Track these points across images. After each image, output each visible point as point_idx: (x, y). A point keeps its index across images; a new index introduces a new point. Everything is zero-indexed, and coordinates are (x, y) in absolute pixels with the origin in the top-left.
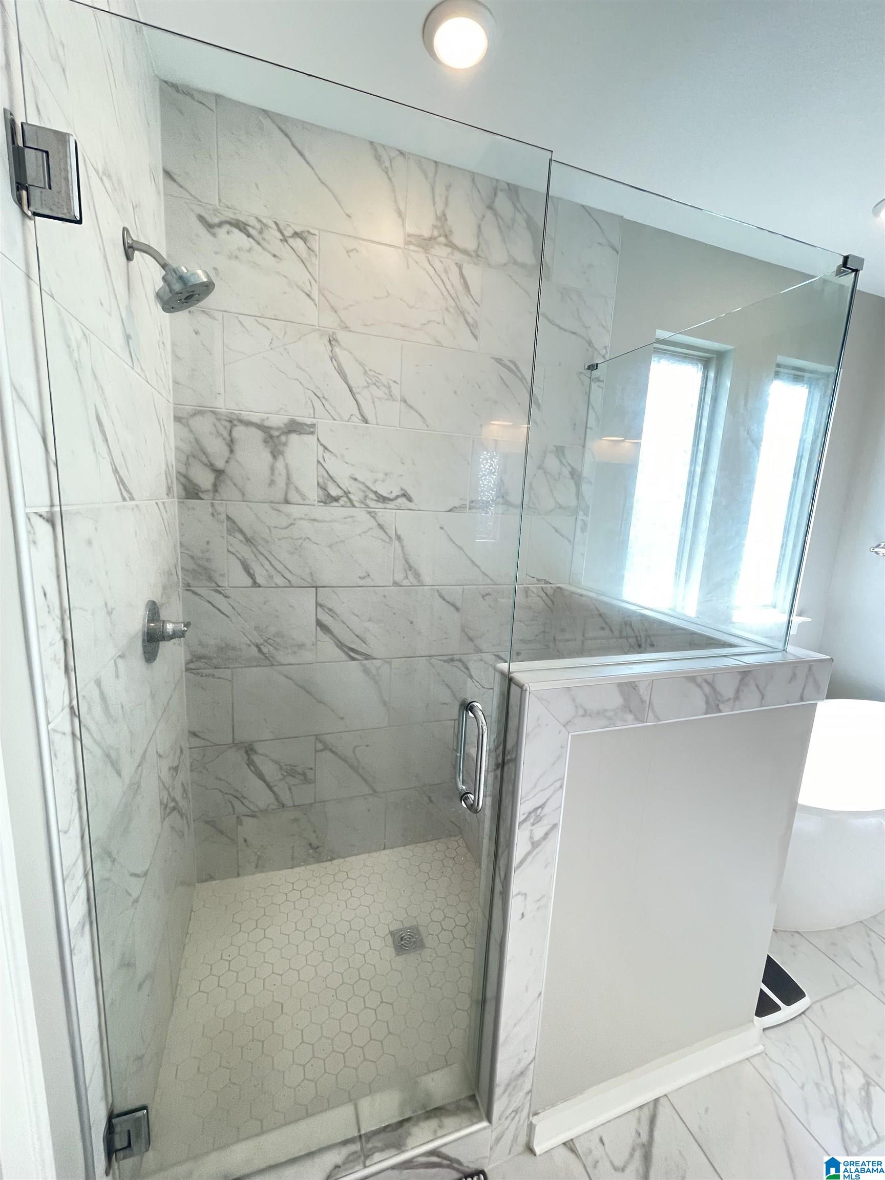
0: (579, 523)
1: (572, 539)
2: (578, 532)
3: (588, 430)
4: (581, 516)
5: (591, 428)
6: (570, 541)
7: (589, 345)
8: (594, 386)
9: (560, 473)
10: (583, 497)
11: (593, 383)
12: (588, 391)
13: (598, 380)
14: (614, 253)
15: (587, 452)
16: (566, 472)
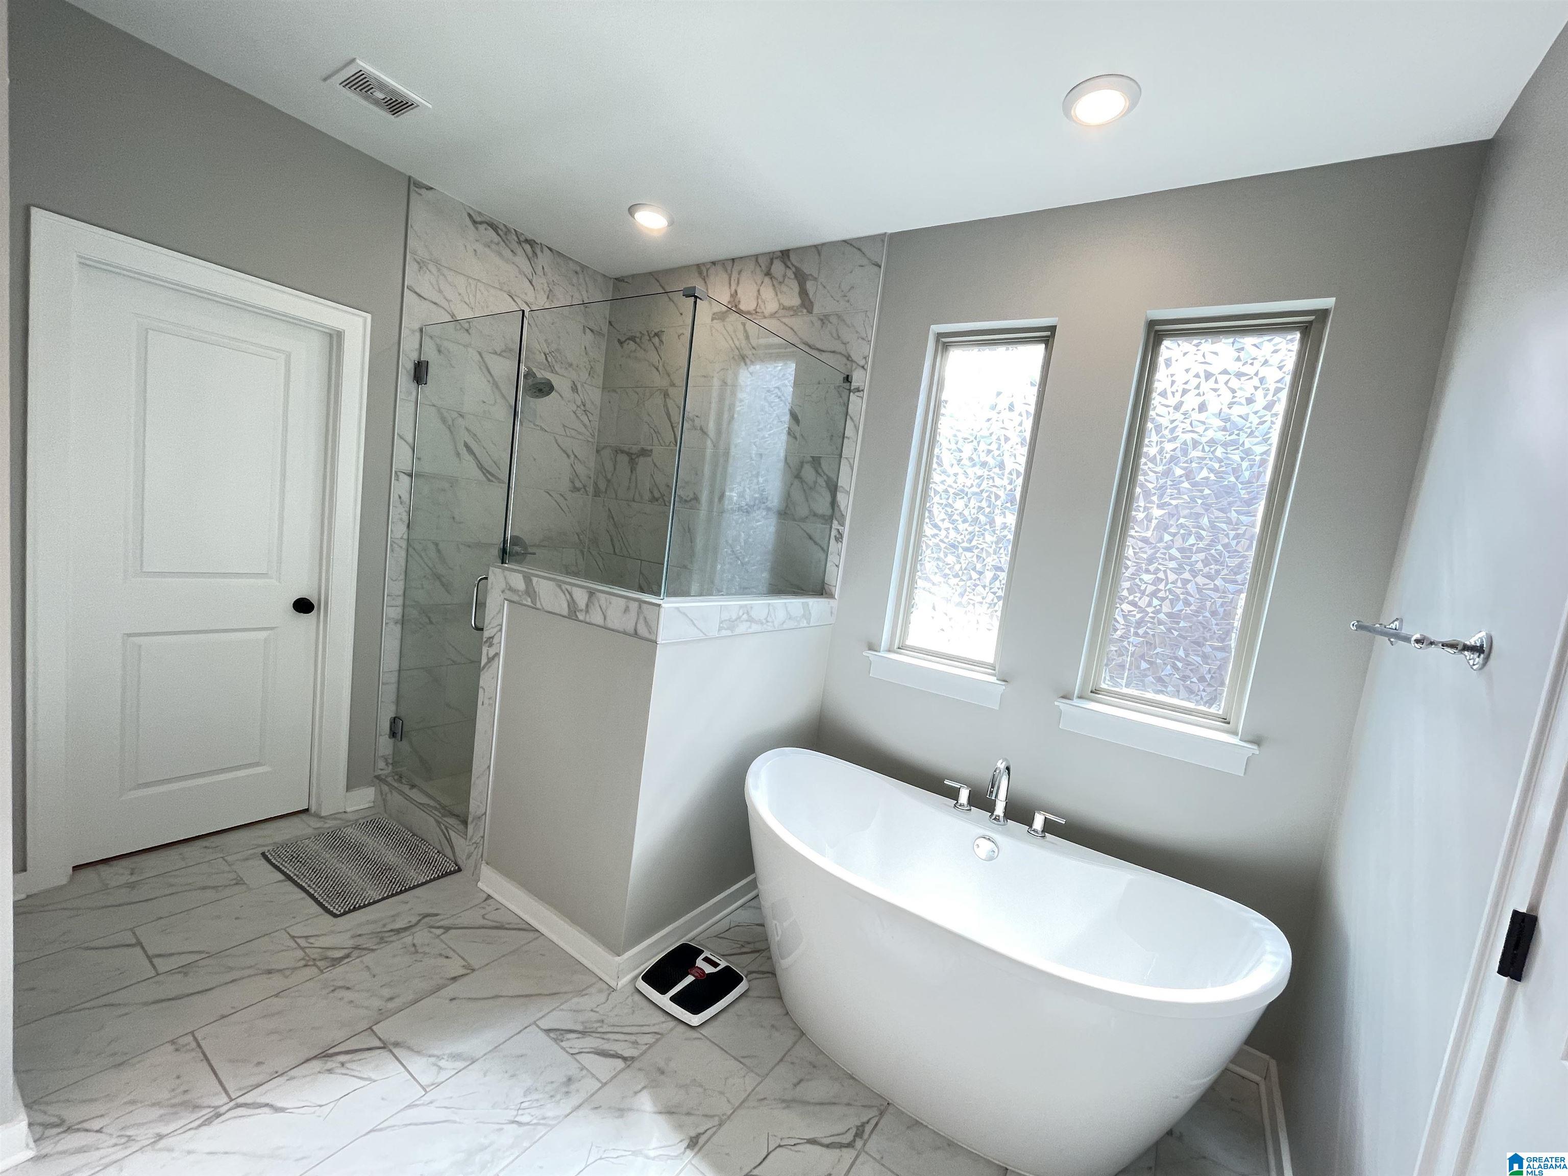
0: (834, 533)
1: (825, 548)
2: (832, 541)
3: (846, 440)
4: (835, 525)
5: (848, 438)
6: (823, 549)
7: (848, 359)
8: (853, 397)
9: (815, 482)
10: (838, 506)
11: (851, 394)
12: (846, 401)
13: (858, 390)
14: (876, 268)
15: (843, 461)
16: (821, 481)
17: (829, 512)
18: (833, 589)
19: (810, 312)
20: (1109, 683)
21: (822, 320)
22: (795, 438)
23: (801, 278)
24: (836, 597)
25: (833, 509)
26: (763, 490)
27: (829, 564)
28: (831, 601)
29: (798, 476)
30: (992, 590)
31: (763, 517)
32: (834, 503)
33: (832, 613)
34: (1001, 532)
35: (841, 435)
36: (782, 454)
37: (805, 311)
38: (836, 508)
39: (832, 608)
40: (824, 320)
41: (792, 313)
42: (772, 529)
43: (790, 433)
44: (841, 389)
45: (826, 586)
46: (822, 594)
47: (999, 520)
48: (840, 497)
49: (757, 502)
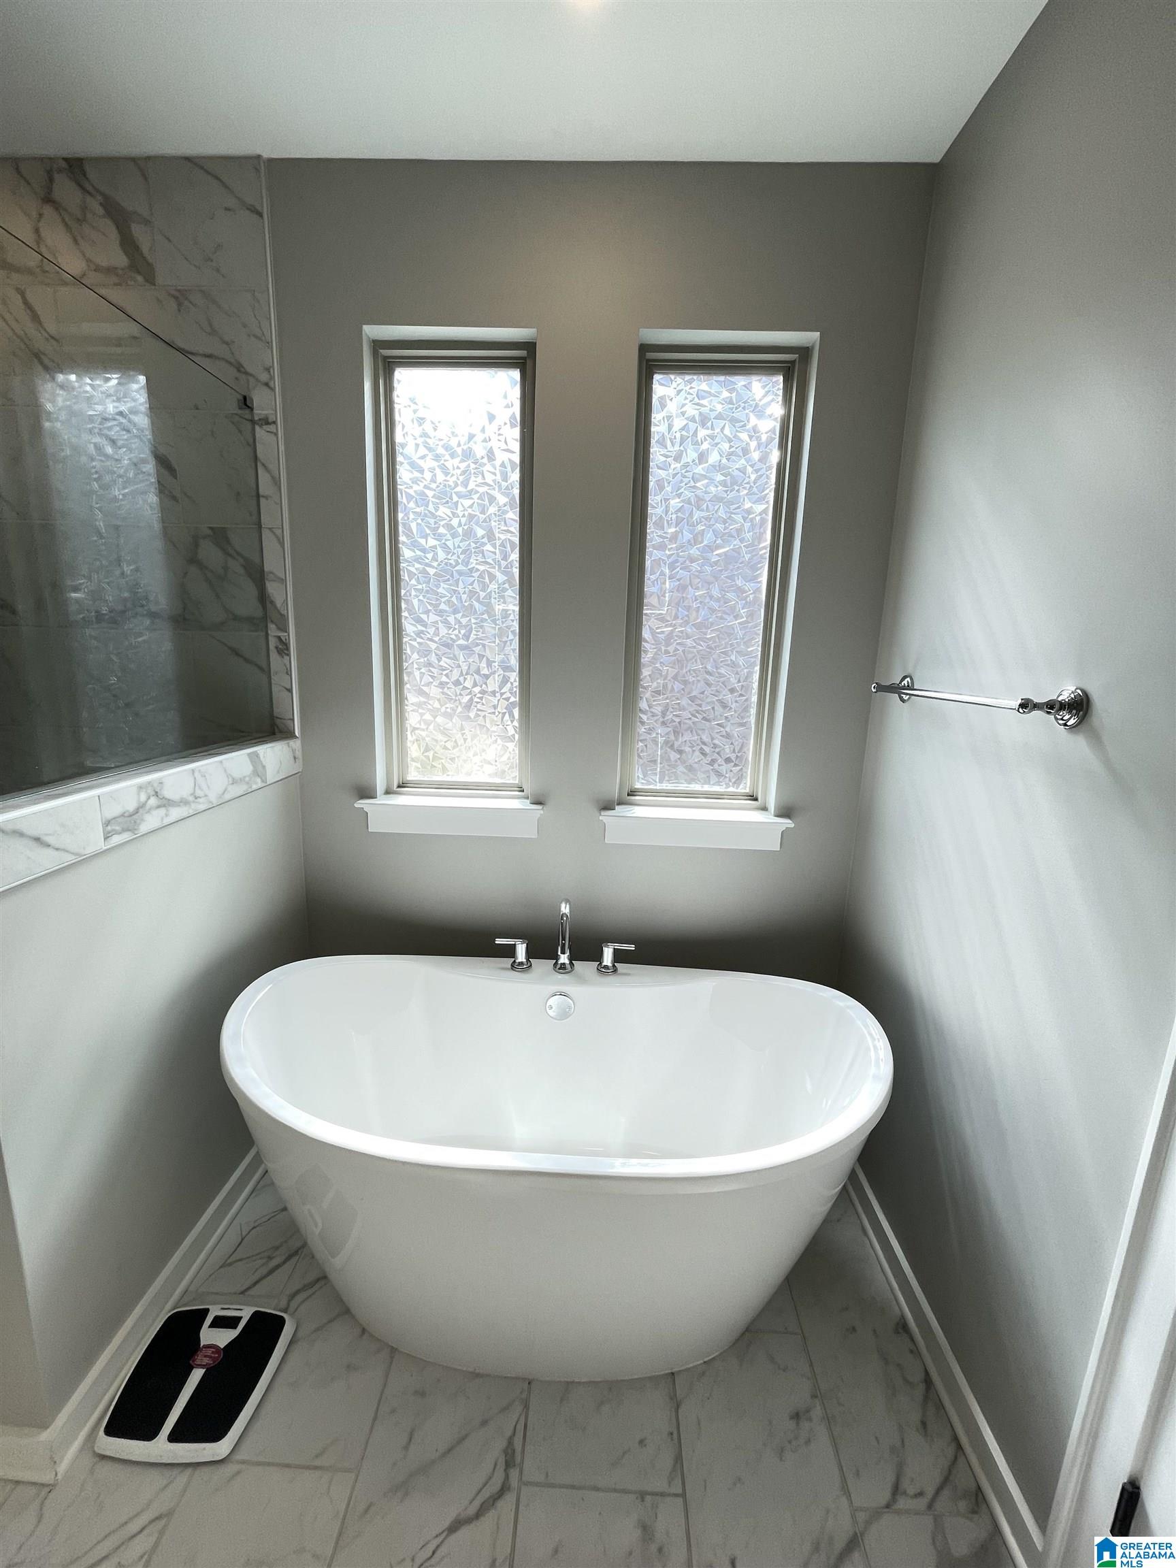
0: (273, 643)
1: (264, 665)
2: (274, 655)
3: (262, 501)
4: (273, 630)
5: (266, 497)
6: (260, 668)
7: (239, 371)
8: (259, 432)
9: (226, 568)
10: (272, 602)
11: (257, 428)
12: (251, 441)
13: (266, 421)
14: (255, 217)
15: (266, 534)
16: (235, 566)
17: (259, 613)
18: (289, 722)
19: (150, 279)
20: (643, 781)
21: (176, 298)
22: (174, 498)
23: (120, 217)
24: (297, 734)
25: (264, 607)
26: (137, 585)
27: (274, 689)
28: (292, 742)
29: (193, 560)
30: (504, 697)
31: (147, 629)
32: (263, 598)
33: (295, 758)
34: (503, 623)
35: (254, 493)
36: (157, 526)
37: (140, 278)
38: (269, 605)
39: (294, 751)
40: (180, 297)
41: (115, 279)
42: (167, 646)
43: (162, 489)
44: (237, 419)
45: (278, 721)
46: (274, 734)
47: (498, 608)
48: (272, 588)
49: (129, 605)
